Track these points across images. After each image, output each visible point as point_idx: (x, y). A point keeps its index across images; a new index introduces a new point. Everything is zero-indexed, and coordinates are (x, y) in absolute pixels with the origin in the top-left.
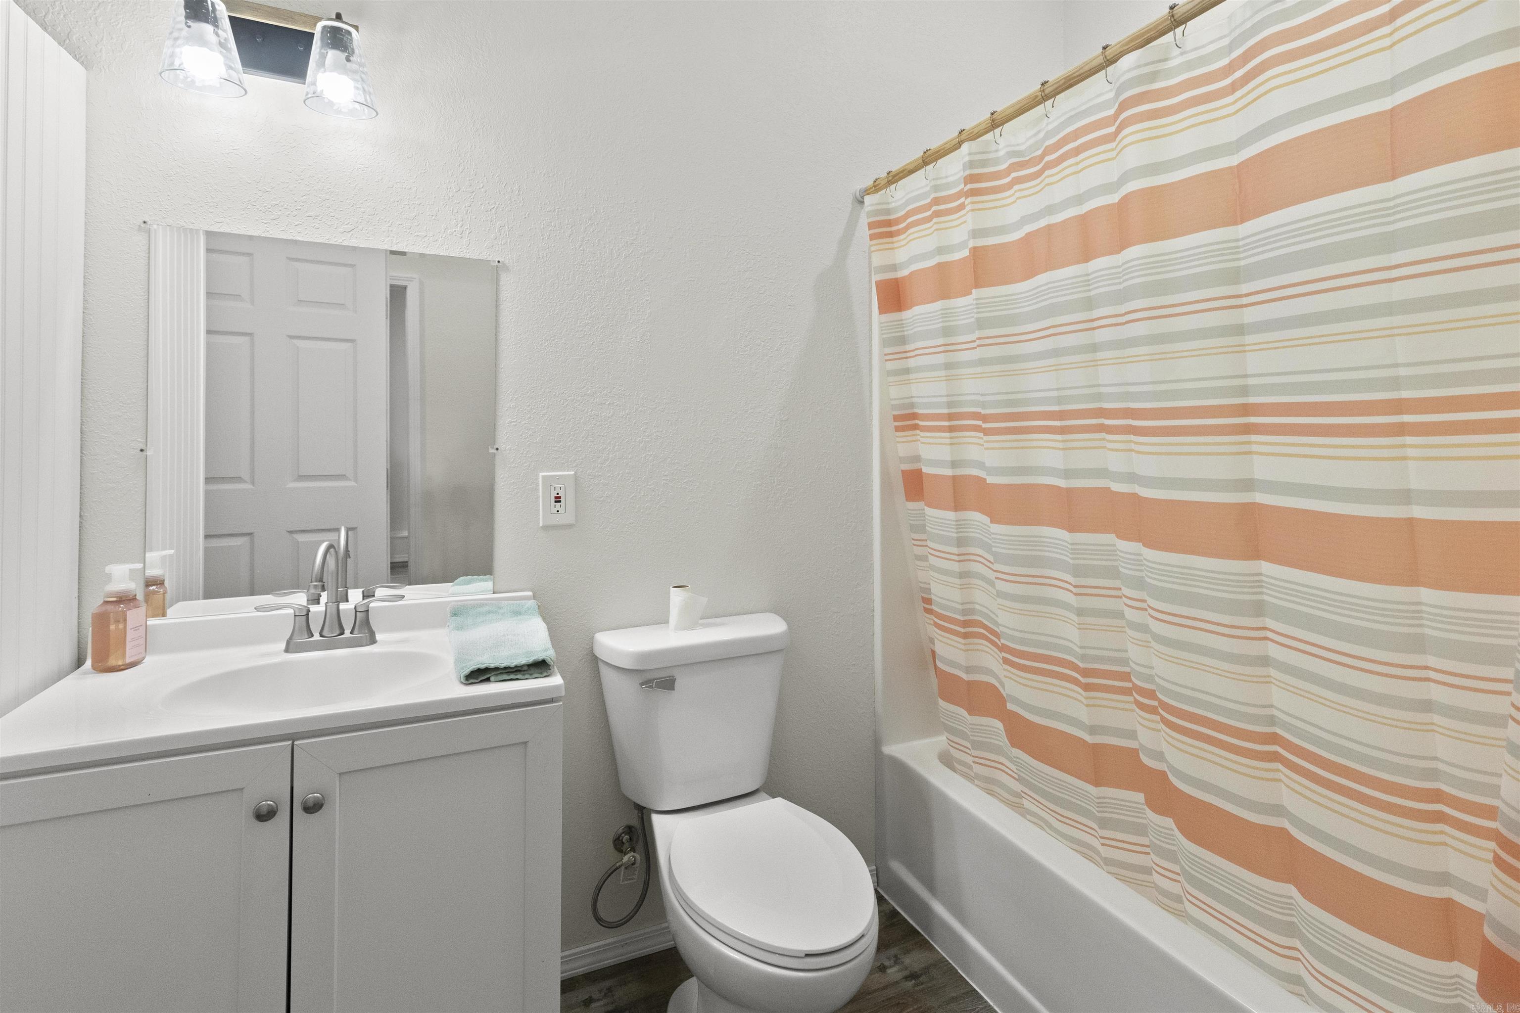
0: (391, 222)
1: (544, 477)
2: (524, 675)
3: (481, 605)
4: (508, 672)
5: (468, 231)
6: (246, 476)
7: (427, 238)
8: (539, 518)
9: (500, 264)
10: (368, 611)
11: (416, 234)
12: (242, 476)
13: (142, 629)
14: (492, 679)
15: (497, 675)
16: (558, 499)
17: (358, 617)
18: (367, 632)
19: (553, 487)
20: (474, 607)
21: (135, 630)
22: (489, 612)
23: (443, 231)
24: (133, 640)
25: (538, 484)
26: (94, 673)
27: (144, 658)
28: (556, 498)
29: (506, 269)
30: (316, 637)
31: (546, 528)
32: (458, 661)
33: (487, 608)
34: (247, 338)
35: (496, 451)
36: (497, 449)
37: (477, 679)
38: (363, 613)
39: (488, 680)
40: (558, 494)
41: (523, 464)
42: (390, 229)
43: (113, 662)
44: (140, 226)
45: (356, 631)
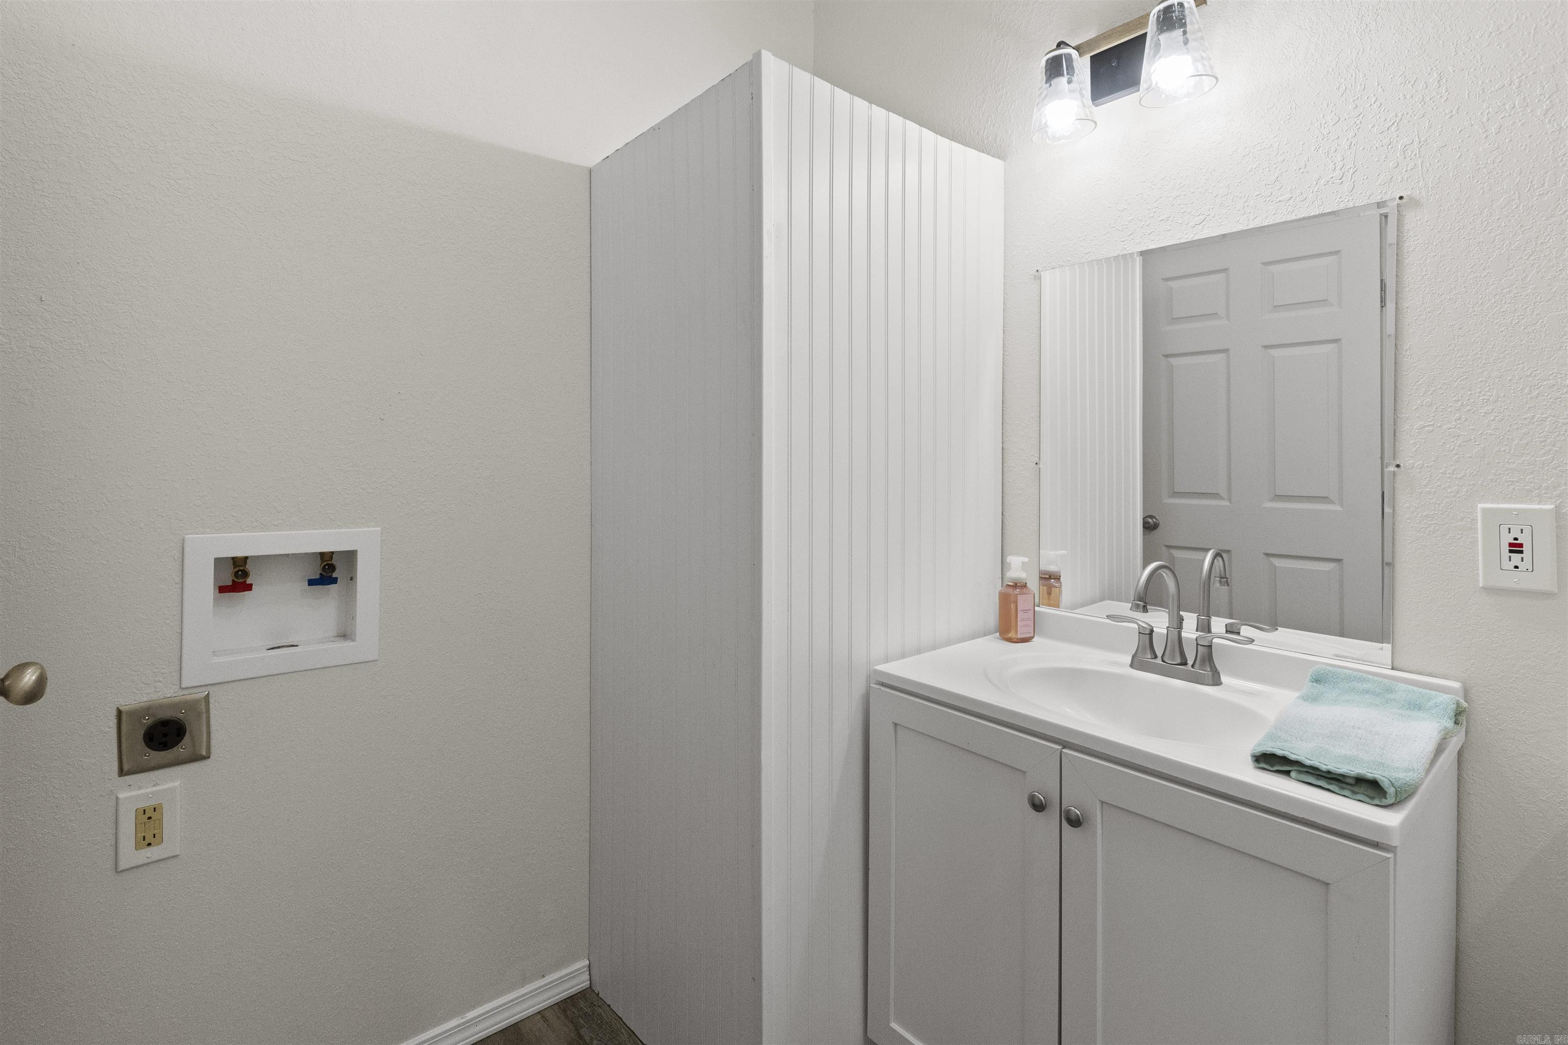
0: (1246, 196)
1: (1484, 511)
2: (1343, 788)
3: (1361, 680)
4: (1318, 775)
5: (1351, 171)
6: (1223, 492)
7: (1292, 200)
8: (1478, 574)
9: (1404, 201)
10: (1211, 646)
11: (1278, 200)
12: (1220, 493)
13: (1031, 614)
14: (1293, 774)
15: (1300, 772)
16: (1516, 548)
17: (1199, 651)
18: (1209, 669)
19: (1504, 529)
20: (1349, 679)
21: (1024, 612)
22: (1368, 692)
23: (1315, 183)
24: (1023, 620)
25: (1474, 521)
26: (1000, 639)
27: (1033, 637)
28: (1511, 545)
29: (1415, 203)
30: (1159, 661)
31: (1489, 590)
32: (1271, 737)
33: (1366, 686)
34: (1223, 355)
35: (1396, 469)
36: (1398, 466)
37: (1272, 767)
38: (1206, 647)
39: (1287, 773)
40: (1516, 539)
41: (1445, 488)
42: (1246, 204)
43: (1011, 635)
44: (1035, 275)
45: (1197, 666)
